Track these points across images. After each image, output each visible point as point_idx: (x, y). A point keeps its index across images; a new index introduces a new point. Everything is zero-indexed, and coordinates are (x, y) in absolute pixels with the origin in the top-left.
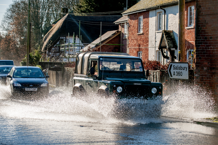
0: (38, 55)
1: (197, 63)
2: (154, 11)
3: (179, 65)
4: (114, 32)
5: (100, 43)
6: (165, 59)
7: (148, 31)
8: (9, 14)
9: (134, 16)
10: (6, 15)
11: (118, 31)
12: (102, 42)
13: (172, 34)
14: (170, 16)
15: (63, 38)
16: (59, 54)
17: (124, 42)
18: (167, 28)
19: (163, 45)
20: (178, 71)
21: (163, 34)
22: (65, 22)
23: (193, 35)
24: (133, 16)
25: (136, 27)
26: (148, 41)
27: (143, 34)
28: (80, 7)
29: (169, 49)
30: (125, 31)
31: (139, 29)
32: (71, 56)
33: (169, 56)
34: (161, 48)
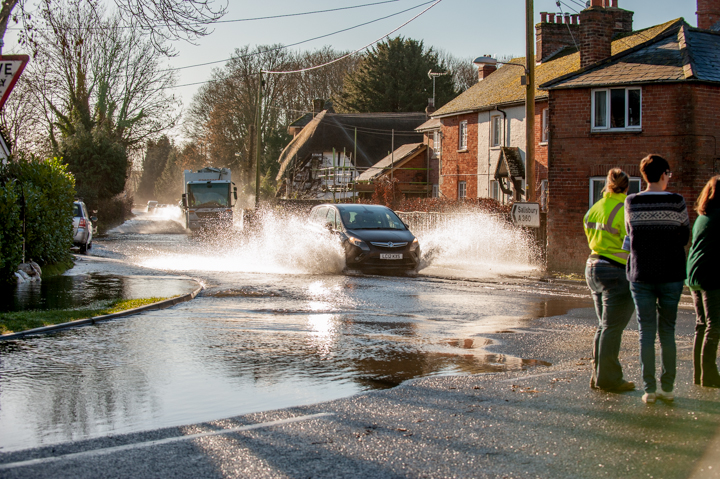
0: (268, 188)
1: (550, 203)
2: (487, 114)
3: (527, 206)
4: (415, 146)
5: (390, 166)
6: (506, 195)
7: (476, 146)
8: (198, 105)
9: (452, 120)
10: (192, 108)
11: (422, 146)
12: (395, 164)
13: (517, 153)
14: (514, 121)
15: (317, 155)
16: (309, 184)
17: (432, 164)
18: (509, 143)
19: (501, 171)
20: (525, 214)
21: (502, 154)
22: (320, 126)
23: (546, 156)
24: (450, 121)
25: (456, 140)
26: (476, 164)
27: (467, 152)
28: (346, 96)
29: (513, 178)
30: (436, 144)
31: (460, 144)
32: (339, 189)
33: (511, 189)
34: (499, 175)
